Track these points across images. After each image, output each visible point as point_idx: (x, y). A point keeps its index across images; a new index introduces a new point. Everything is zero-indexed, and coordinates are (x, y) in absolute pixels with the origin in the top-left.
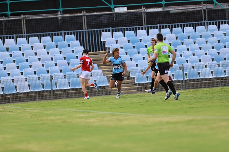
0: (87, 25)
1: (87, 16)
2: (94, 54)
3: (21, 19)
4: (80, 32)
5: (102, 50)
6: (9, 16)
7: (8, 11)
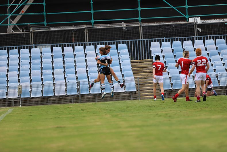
0: (143, 35)
1: (143, 27)
2: (141, 61)
3: (84, 29)
4: (136, 41)
5: (148, 58)
6: (93, 24)
7: (92, 19)
